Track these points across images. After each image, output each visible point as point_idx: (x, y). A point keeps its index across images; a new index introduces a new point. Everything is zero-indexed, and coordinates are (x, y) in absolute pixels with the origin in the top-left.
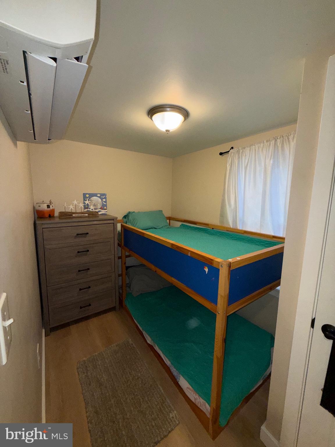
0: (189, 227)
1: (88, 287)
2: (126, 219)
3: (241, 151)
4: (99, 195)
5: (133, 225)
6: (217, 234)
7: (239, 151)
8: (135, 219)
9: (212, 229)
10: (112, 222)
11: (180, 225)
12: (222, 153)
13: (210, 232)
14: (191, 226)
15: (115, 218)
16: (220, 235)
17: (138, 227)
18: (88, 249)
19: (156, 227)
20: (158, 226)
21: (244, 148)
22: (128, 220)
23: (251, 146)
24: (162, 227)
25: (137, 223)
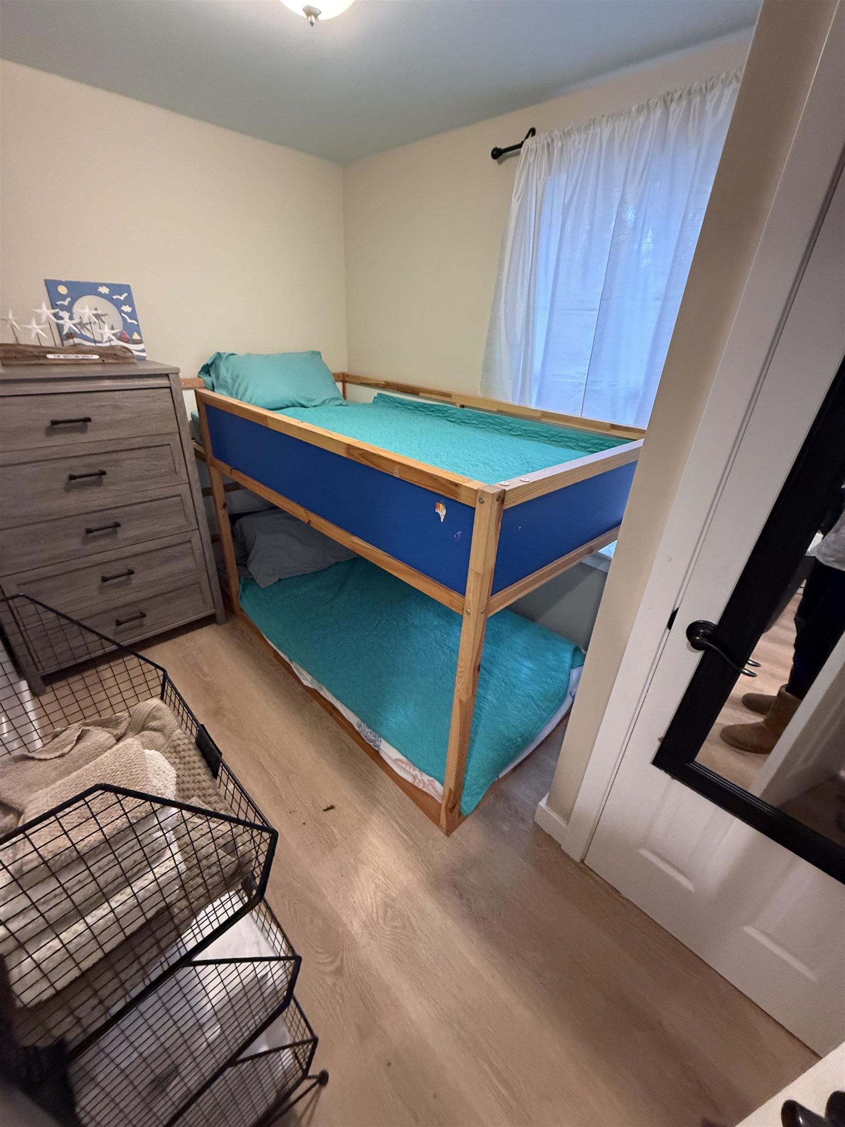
0: (399, 403)
1: (126, 571)
2: (210, 375)
3: (558, 144)
4: (104, 290)
5: (235, 395)
6: (474, 422)
7: (553, 146)
8: (237, 377)
9: (459, 408)
10: (164, 382)
11: (375, 398)
12: (500, 149)
13: (456, 416)
14: (403, 400)
15: (171, 369)
16: (480, 423)
17: (251, 399)
18: (104, 469)
19: (304, 403)
20: (309, 400)
21: (569, 134)
22: (217, 377)
23: (590, 126)
24: (323, 402)
25: (246, 390)
